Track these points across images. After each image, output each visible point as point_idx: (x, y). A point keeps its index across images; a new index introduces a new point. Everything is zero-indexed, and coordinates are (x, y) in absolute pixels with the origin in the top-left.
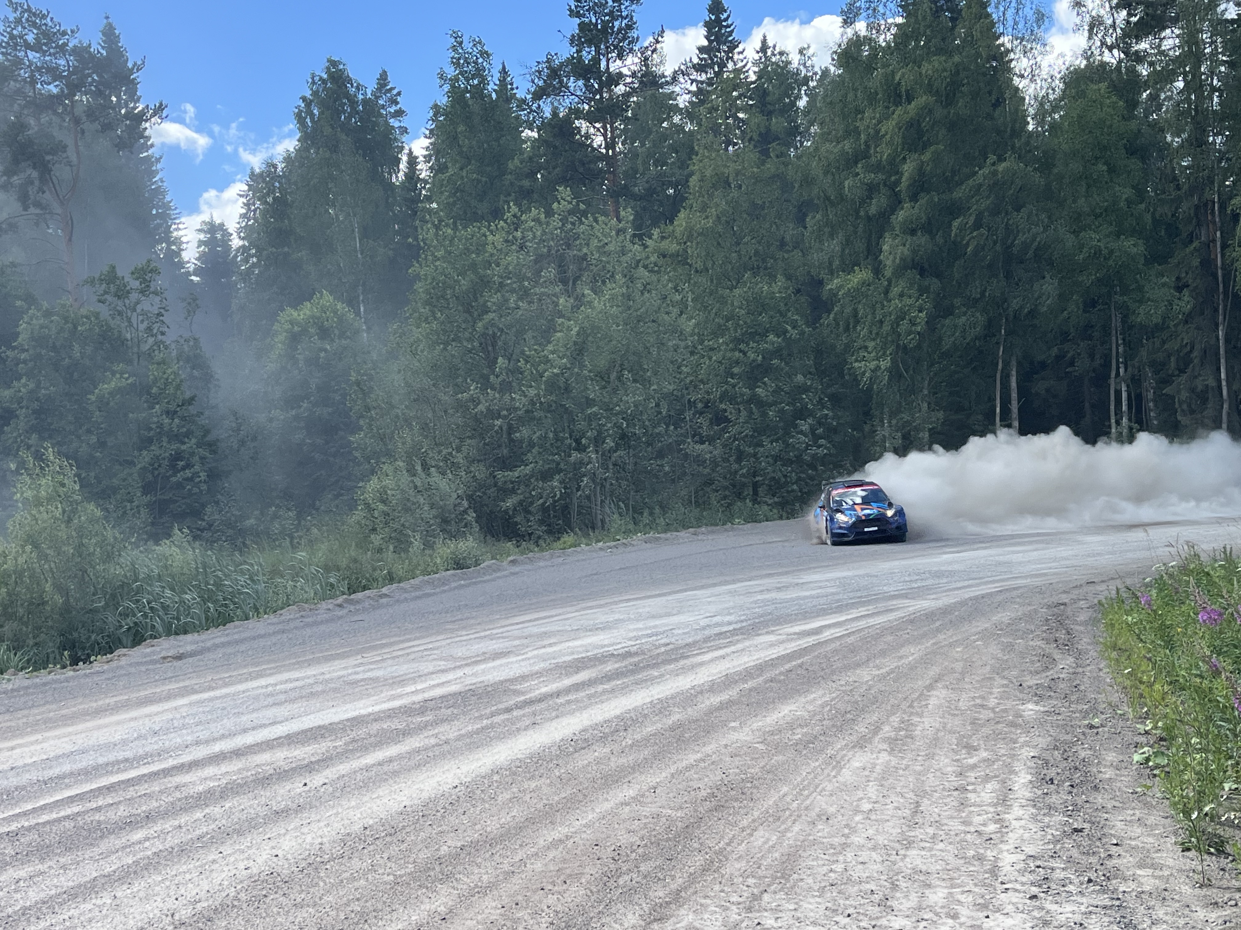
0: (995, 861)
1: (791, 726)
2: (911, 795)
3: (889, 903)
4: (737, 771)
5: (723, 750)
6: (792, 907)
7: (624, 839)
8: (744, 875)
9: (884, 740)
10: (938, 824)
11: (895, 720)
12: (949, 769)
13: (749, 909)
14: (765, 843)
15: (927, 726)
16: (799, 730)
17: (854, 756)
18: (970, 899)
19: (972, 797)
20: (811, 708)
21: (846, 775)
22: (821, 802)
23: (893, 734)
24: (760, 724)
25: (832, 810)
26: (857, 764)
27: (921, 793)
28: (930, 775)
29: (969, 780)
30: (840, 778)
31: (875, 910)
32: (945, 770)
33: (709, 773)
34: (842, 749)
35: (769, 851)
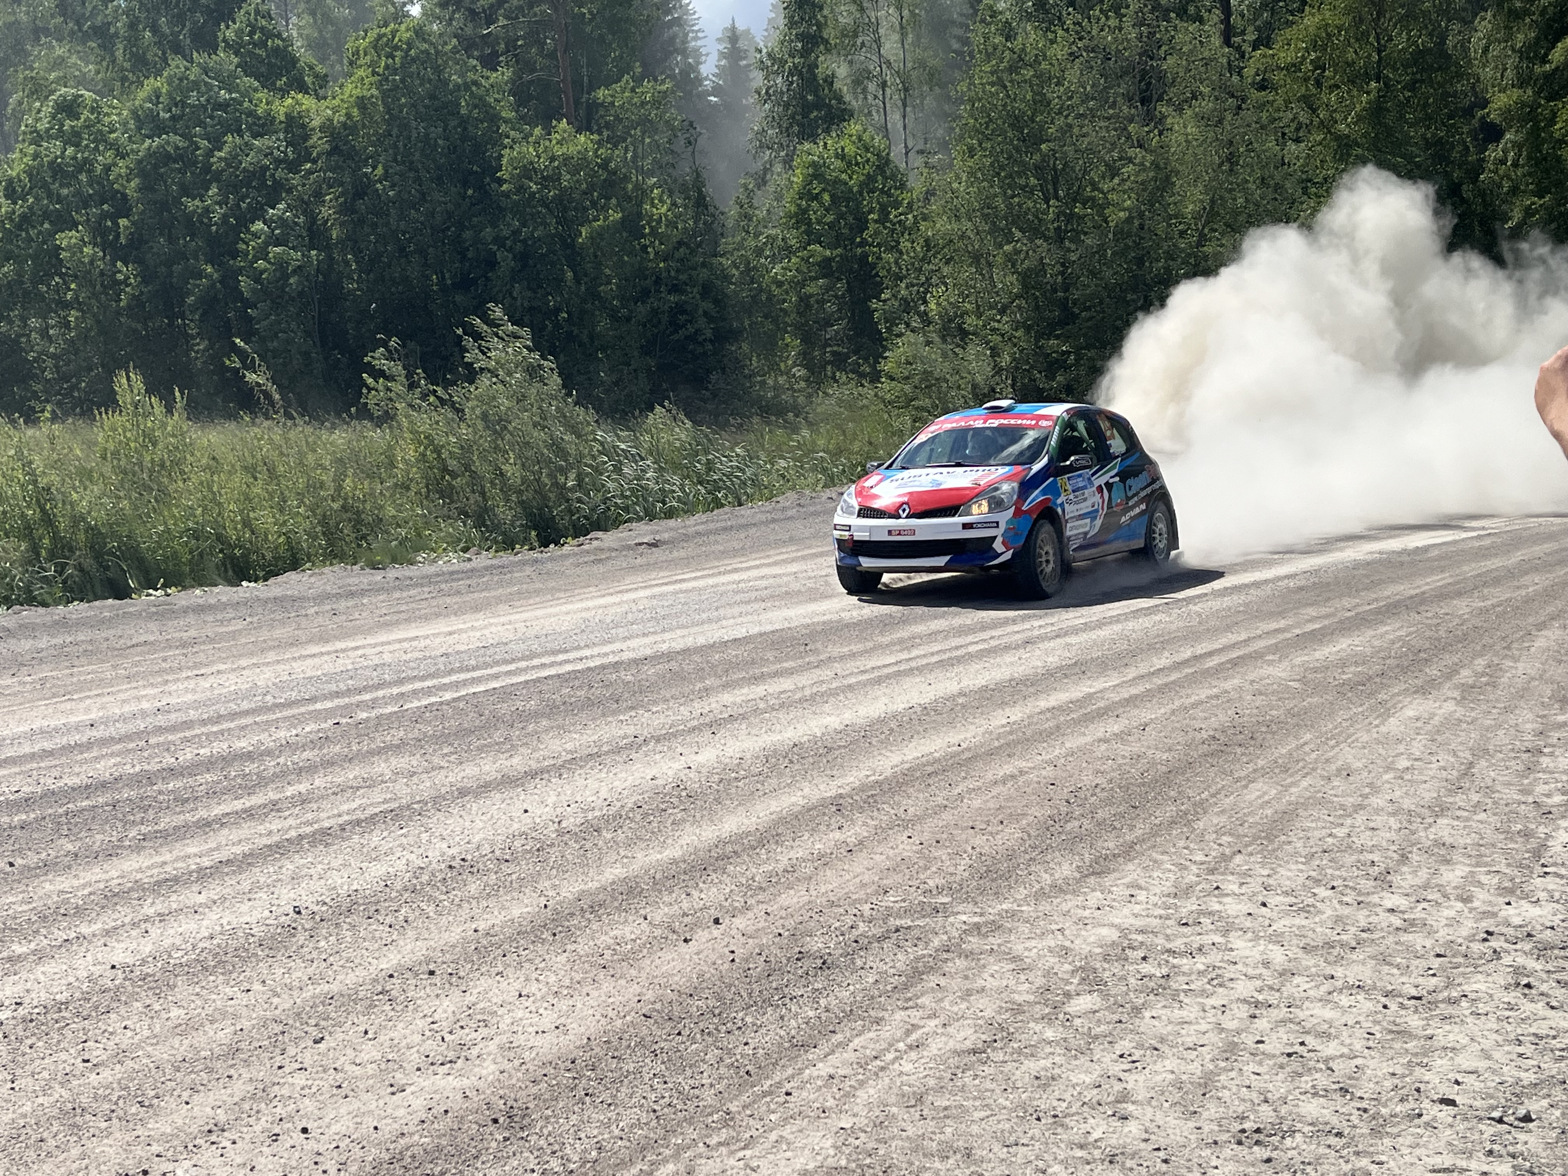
0: (1546, 839)
1: (1343, 664)
2: (1468, 755)
3: (1389, 878)
4: (1255, 711)
5: (1247, 686)
6: (1265, 872)
7: (1088, 779)
8: (1219, 832)
9: (1456, 687)
10: (1489, 790)
11: (1480, 663)
12: (1529, 726)
13: (1212, 871)
14: (1259, 797)
15: (1520, 672)
16: (1352, 669)
17: (1411, 703)
18: (1496, 880)
19: (1545, 761)
20: (1376, 643)
21: (1393, 725)
22: (1348, 755)
23: (1471, 681)
24: (1306, 658)
25: (1359, 765)
26: (1410, 713)
27: (1481, 751)
28: (1501, 733)
29: (1550, 741)
30: (1383, 729)
31: (1367, 885)
32: (1521, 728)
33: (1218, 712)
34: (1398, 694)
35: (1262, 807)
